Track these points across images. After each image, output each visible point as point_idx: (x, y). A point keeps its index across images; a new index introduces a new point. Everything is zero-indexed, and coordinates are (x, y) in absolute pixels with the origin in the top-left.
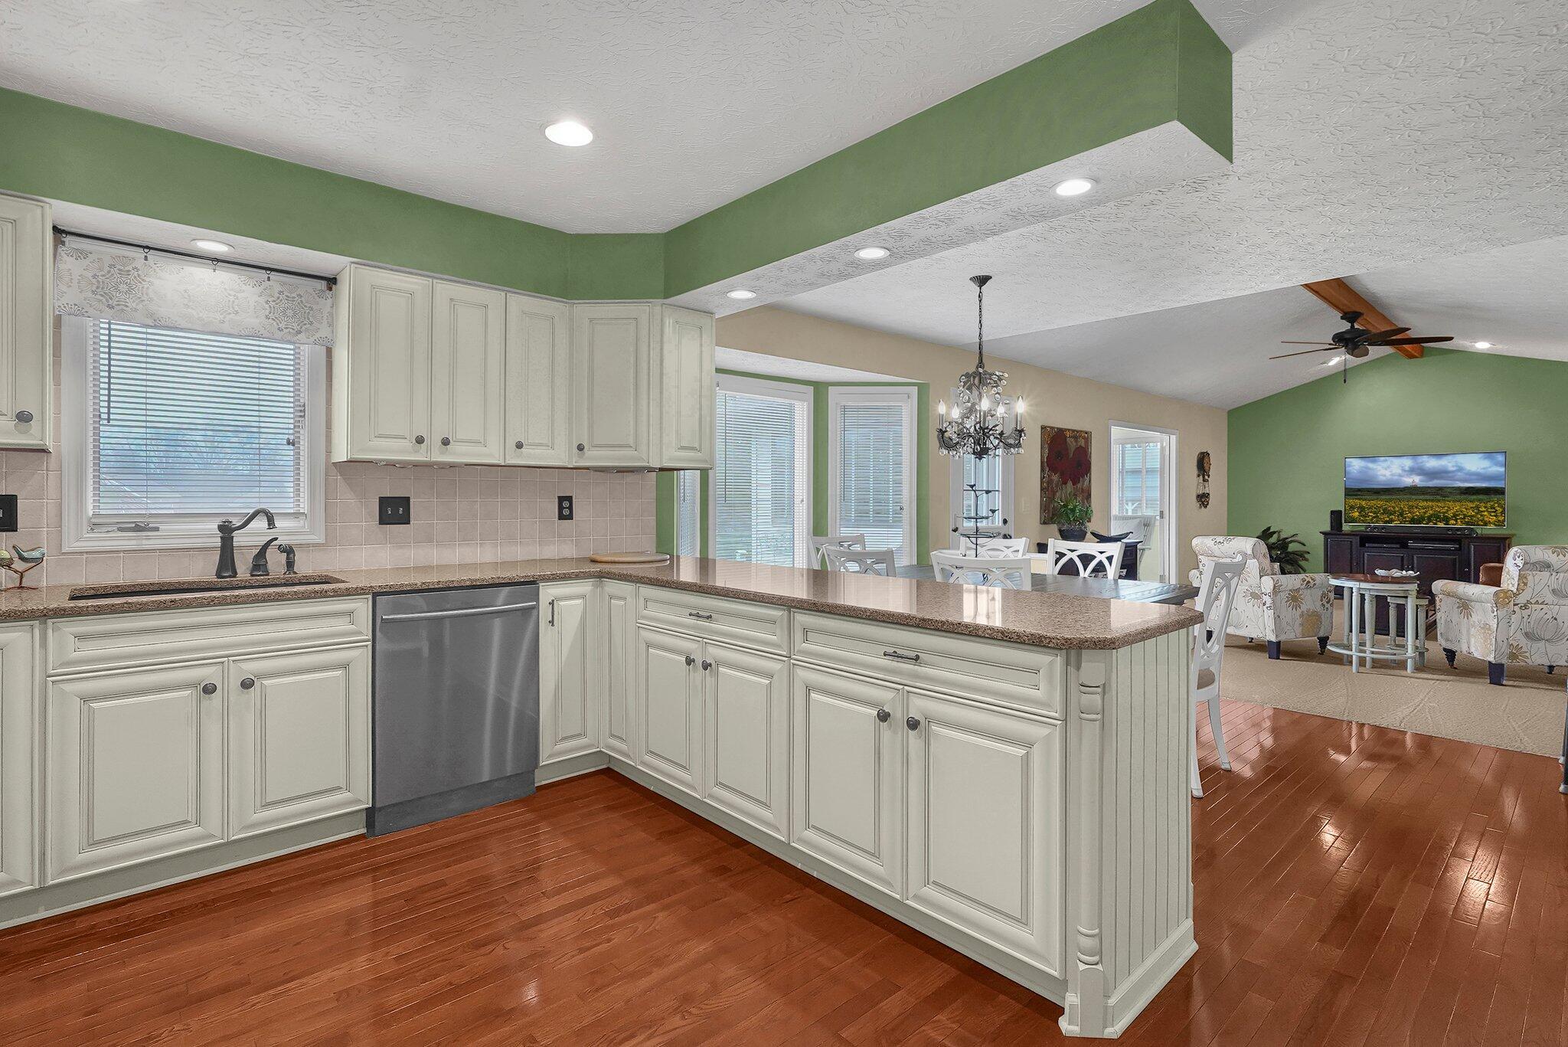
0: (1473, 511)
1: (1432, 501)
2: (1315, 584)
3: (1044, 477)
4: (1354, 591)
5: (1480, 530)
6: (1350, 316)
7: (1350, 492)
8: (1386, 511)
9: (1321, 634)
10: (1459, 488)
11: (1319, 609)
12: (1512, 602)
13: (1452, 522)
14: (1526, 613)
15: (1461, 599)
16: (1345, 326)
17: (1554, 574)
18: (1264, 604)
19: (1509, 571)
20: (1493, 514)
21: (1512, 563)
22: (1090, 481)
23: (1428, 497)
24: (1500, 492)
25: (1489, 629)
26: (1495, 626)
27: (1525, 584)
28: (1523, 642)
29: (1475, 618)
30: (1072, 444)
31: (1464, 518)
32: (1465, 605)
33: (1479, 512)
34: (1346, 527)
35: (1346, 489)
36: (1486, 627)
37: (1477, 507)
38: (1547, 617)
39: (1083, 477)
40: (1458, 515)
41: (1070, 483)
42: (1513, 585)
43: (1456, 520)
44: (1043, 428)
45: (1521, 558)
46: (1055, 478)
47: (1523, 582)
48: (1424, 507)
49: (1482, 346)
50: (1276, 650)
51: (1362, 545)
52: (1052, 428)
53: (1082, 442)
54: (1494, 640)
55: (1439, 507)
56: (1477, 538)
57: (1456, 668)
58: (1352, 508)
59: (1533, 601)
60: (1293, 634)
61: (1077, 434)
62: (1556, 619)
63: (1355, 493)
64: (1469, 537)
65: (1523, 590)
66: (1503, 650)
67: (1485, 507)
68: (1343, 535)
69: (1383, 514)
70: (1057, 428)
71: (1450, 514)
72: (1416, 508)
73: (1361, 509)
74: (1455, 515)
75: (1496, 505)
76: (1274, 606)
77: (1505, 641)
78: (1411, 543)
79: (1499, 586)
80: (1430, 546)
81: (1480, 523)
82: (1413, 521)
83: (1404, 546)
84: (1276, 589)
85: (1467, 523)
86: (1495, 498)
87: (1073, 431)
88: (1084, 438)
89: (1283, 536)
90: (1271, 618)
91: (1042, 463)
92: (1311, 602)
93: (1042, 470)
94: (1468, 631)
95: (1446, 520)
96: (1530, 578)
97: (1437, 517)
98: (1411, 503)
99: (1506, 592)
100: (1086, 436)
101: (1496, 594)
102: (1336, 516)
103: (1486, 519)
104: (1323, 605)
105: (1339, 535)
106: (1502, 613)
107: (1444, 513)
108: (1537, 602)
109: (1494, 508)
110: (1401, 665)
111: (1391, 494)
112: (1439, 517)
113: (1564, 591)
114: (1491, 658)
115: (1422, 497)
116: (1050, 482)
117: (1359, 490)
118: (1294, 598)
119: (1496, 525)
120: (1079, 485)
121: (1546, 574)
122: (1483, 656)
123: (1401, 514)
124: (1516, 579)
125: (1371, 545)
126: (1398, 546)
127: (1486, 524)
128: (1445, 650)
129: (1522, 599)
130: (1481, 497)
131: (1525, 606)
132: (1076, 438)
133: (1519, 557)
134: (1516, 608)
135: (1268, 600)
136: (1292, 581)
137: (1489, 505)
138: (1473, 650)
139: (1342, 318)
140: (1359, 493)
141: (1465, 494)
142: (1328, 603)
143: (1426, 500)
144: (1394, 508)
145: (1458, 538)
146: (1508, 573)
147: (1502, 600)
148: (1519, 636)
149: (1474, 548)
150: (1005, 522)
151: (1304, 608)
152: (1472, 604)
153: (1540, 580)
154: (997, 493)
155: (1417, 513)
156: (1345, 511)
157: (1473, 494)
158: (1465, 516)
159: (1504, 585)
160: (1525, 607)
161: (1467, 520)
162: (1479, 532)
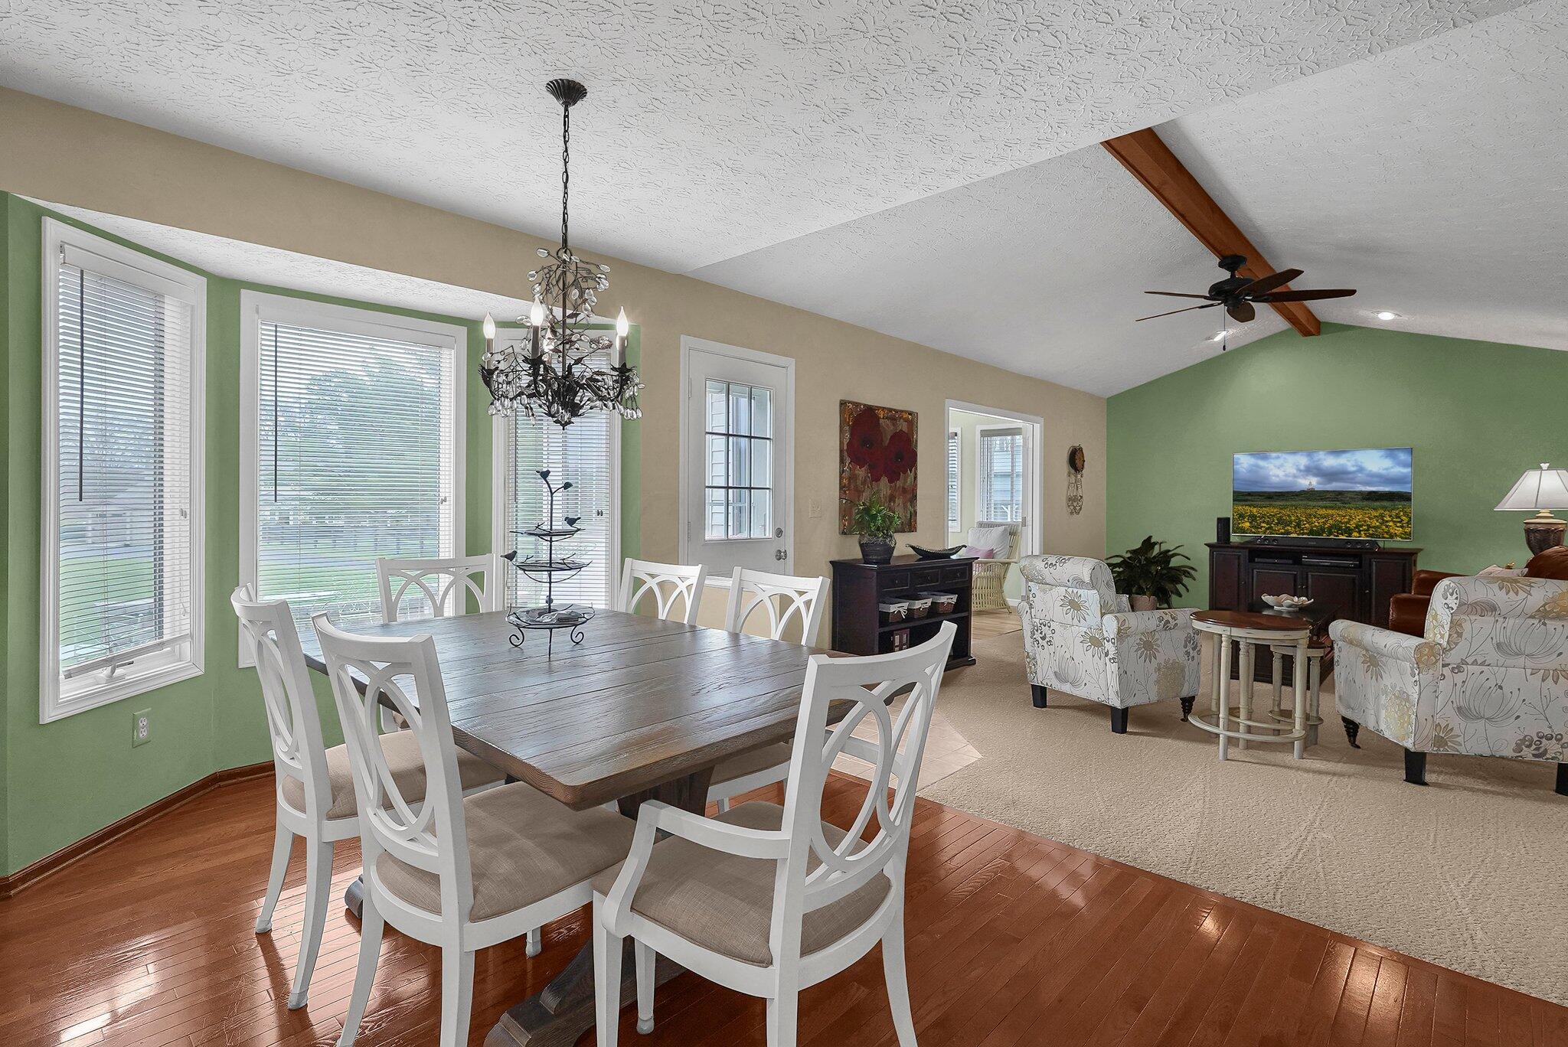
0: (1377, 521)
1: (1331, 508)
2: (1176, 624)
3: (843, 471)
4: (1223, 639)
5: (1385, 544)
6: (1229, 262)
7: (1240, 497)
8: (1280, 521)
9: (1185, 693)
10: (1361, 493)
11: (1182, 658)
12: (1441, 662)
13: (1355, 534)
14: (1459, 678)
15: (1367, 650)
16: (1225, 275)
17: (1501, 620)
18: (1107, 655)
19: (1436, 614)
20: (1398, 524)
21: (1442, 603)
22: (915, 478)
23: (1328, 504)
24: (1405, 497)
25: (1407, 700)
26: (1416, 696)
27: (1460, 635)
28: (1457, 723)
29: (1387, 681)
30: (888, 428)
31: (1368, 530)
32: (1373, 660)
33: (1384, 522)
34: (1235, 538)
35: (1234, 492)
36: (1404, 697)
37: (1382, 516)
38: (1488, 684)
39: (905, 472)
40: (1362, 526)
41: (884, 480)
42: (1442, 637)
43: (1359, 532)
44: (843, 403)
45: (1455, 596)
46: (861, 472)
47: (1457, 632)
48: (1323, 517)
49: (1386, 316)
50: (1121, 720)
51: (1251, 560)
52: (857, 404)
53: (903, 426)
54: (1414, 717)
55: (1337, 515)
56: (1379, 553)
57: (1358, 747)
58: (1242, 516)
59: (1470, 660)
60: (1146, 694)
61: (894, 415)
62: (1501, 688)
63: (1243, 498)
64: (1371, 552)
65: (1456, 644)
66: (1425, 733)
67: (1390, 516)
68: (1232, 547)
69: (1277, 524)
70: (865, 405)
71: (1352, 525)
72: (1315, 517)
73: (1253, 518)
74: (1357, 527)
75: (1402, 514)
76: (1118, 659)
77: (1430, 719)
78: (1305, 559)
79: (1420, 633)
80: (1326, 562)
81: (1386, 535)
82: (1311, 532)
83: (1297, 561)
84: (1122, 634)
85: (1371, 536)
86: (1400, 505)
87: (890, 410)
88: (906, 420)
89: (1164, 547)
90: (1114, 675)
91: (841, 451)
92: (1170, 649)
93: (842, 461)
94: (1377, 697)
95: (1349, 532)
96: (1467, 626)
97: (1337, 528)
98: (1308, 511)
99: (1431, 647)
100: (911, 419)
101: (1418, 648)
102: (1223, 524)
103: (1392, 531)
104: (1188, 653)
105: (1228, 547)
106: (1426, 677)
107: (1347, 523)
108: (1475, 663)
109: (1399, 517)
110: (1288, 747)
111: (1286, 500)
112: (1340, 528)
113: (1513, 645)
114: (1409, 744)
115: (1320, 503)
116: (853, 478)
117: (1249, 494)
118: (1148, 646)
119: (1402, 538)
120: (898, 483)
121: (1489, 619)
122: (1397, 738)
123: (1298, 525)
124: (1447, 627)
125: (1260, 560)
126: (1291, 562)
127: (1391, 537)
128: (1344, 719)
129: (1453, 658)
130: (1385, 503)
131: (1458, 667)
132: (893, 419)
133: (1452, 594)
134: (1447, 671)
135: (1110, 647)
136: (1147, 619)
137: (1394, 513)
138: (1383, 727)
139: (1221, 265)
140: (1250, 498)
141: (1368, 499)
142: (1194, 649)
143: (1326, 508)
144: (1289, 516)
145: (1361, 554)
146: (1435, 617)
147: (1425, 659)
148: (1450, 711)
149: (1376, 565)
150: (779, 533)
151: (1161, 658)
152: (1384, 659)
153: (1479, 628)
154: (768, 491)
155: (1317, 524)
156: (1233, 518)
157: (1377, 500)
158: (1369, 527)
159: (1429, 633)
160: (1457, 669)
161: (1371, 532)
162: (1381, 545)
